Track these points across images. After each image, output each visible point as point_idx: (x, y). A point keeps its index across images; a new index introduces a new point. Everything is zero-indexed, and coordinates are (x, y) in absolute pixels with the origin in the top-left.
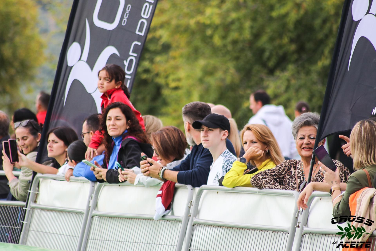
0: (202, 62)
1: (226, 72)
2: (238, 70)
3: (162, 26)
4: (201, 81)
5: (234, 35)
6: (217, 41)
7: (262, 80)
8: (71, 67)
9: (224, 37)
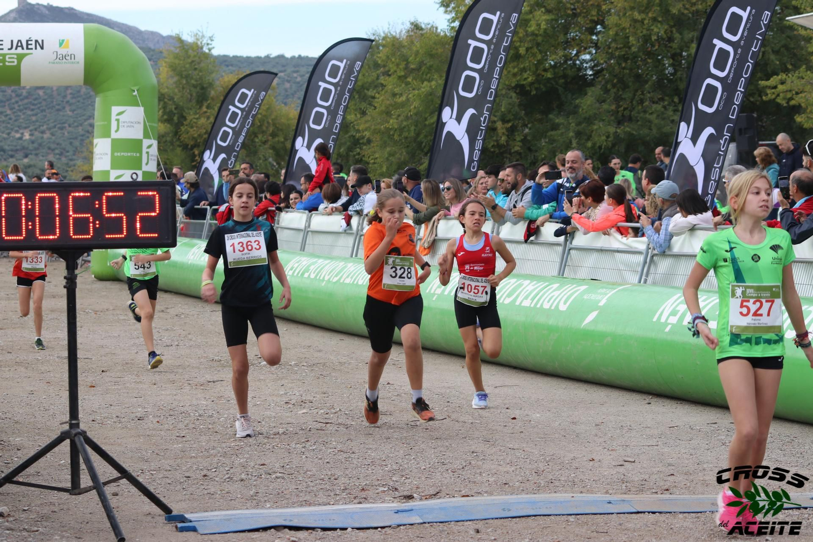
0: (388, 149)
1: (401, 154)
2: (407, 153)
3: (366, 130)
4: (387, 159)
5: (405, 134)
6: (396, 137)
7: (421, 158)
8: (298, 150)
9: (400, 135)
